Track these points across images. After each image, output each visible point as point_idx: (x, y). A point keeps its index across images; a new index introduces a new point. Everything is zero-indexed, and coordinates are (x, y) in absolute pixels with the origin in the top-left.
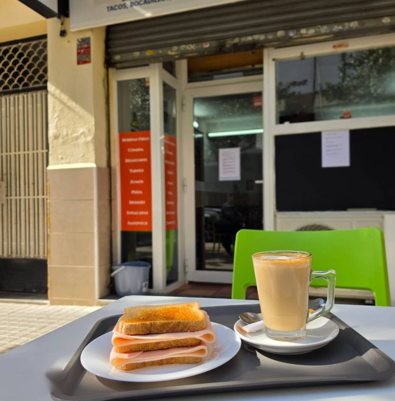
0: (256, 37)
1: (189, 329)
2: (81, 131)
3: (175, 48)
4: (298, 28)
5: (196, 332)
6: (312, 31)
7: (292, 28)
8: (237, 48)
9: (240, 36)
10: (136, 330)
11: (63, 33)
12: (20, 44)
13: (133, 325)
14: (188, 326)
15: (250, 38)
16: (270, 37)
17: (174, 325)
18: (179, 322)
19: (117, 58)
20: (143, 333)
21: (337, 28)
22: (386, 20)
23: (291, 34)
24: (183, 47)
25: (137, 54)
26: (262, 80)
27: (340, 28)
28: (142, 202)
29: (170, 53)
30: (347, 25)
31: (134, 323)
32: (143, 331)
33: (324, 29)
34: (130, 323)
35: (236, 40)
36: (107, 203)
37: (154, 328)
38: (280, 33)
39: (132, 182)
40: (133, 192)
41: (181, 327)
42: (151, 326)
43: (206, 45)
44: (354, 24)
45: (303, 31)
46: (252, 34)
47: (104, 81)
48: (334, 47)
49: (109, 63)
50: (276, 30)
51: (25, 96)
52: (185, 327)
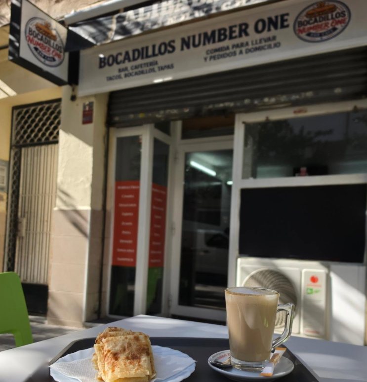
0: (227, 104)
2: (82, 179)
3: (162, 112)
4: (262, 97)
6: (273, 100)
7: (257, 97)
8: (211, 113)
9: (214, 103)
11: (73, 98)
12: (44, 105)
15: (221, 105)
16: (238, 104)
19: (117, 119)
21: (294, 97)
22: (338, 91)
23: (256, 102)
24: (168, 111)
25: (132, 116)
26: (232, 140)
27: (297, 97)
28: (130, 242)
29: (158, 116)
30: (303, 95)
33: (283, 98)
35: (211, 107)
36: (99, 241)
38: (247, 101)
39: (123, 223)
40: (124, 232)
43: (187, 110)
44: (309, 94)
45: (266, 100)
46: (223, 102)
47: (104, 138)
48: (295, 112)
49: (110, 123)
50: (243, 99)
51: (46, 148)
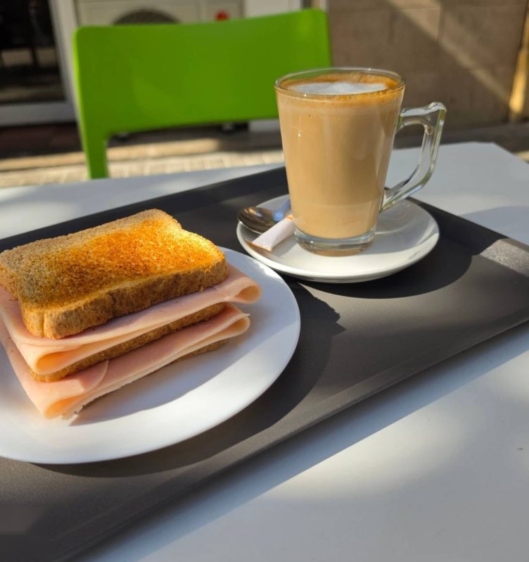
1: (200, 286)
5: (216, 287)
10: (82, 321)
13: (71, 313)
14: (199, 278)
17: (166, 285)
18: (177, 276)
20: (100, 323)
31: (72, 306)
32: (99, 319)
34: (62, 310)
37: (121, 304)
41: (183, 284)
42: (114, 300)
52: (192, 283)
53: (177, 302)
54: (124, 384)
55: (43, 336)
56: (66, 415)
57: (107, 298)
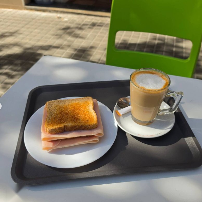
1: (88, 129)
10: (55, 131)
14: (88, 127)
17: (79, 127)
18: (82, 125)
41: (83, 127)
42: (65, 128)
52: (86, 128)
53: (80, 132)
54: (62, 147)
55: (47, 132)
56: (48, 150)
57: (63, 127)
